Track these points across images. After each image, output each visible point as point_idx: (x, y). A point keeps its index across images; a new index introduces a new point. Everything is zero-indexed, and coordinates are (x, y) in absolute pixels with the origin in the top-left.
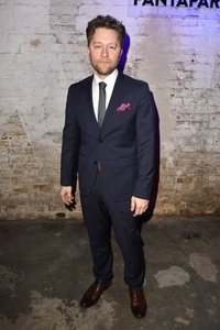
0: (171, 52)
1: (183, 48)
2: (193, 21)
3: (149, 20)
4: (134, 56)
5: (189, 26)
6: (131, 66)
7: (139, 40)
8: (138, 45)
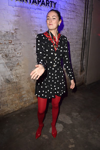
0: (31, 25)
1: (36, 24)
2: (39, 11)
3: (20, 8)
4: (14, 27)
5: (38, 14)
6: (13, 32)
7: (16, 18)
8: (15, 21)
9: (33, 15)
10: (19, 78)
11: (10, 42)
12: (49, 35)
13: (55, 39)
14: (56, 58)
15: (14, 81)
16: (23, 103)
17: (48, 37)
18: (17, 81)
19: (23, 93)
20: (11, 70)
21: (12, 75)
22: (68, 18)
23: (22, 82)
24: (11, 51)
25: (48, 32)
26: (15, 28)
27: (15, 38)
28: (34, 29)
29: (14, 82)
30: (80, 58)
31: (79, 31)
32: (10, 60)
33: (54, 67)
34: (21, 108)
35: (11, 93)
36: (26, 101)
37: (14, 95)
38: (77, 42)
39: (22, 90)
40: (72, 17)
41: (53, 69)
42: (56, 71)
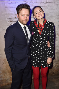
2: (13, 1)
9: (7, 5)
33: (40, 45)
41: (39, 46)
42: (42, 48)
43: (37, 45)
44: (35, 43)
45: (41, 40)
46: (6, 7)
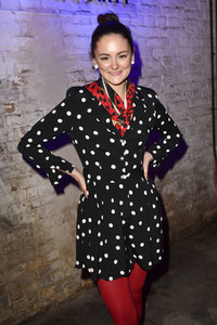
0: (66, 58)
1: (79, 52)
2: (85, 17)
3: (31, 14)
4: (18, 66)
5: (82, 24)
6: (17, 80)
7: (23, 42)
8: (22, 49)
9: (68, 28)
10: (39, 211)
11: (8, 110)
12: (103, 92)
13: (119, 102)
14: (127, 152)
15: (25, 220)
16: (51, 291)
17: (98, 96)
18: (32, 220)
19: (52, 256)
20: (14, 189)
21: (17, 202)
22: (165, 29)
23: (47, 223)
24: (11, 134)
25: (99, 82)
26: (20, 68)
27: (22, 98)
28: (75, 68)
29: (24, 226)
30: (209, 135)
31: (198, 59)
32: (11, 159)
33: (123, 182)
34: (48, 308)
35: (17, 260)
36: (61, 282)
37: (24, 266)
38: (195, 91)
39: (47, 247)
40: (175, 23)
41: (121, 186)
42: (131, 192)
43: (110, 185)
44: (99, 178)
45: (127, 157)
46: (66, 36)
